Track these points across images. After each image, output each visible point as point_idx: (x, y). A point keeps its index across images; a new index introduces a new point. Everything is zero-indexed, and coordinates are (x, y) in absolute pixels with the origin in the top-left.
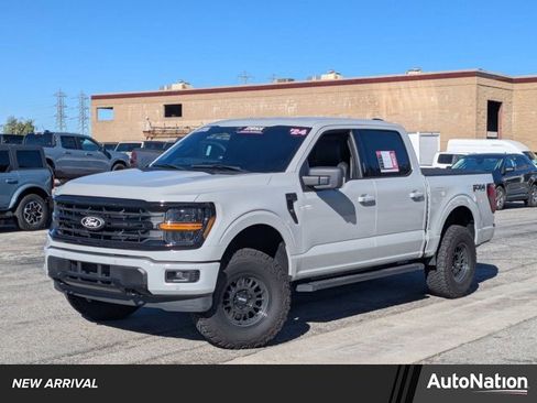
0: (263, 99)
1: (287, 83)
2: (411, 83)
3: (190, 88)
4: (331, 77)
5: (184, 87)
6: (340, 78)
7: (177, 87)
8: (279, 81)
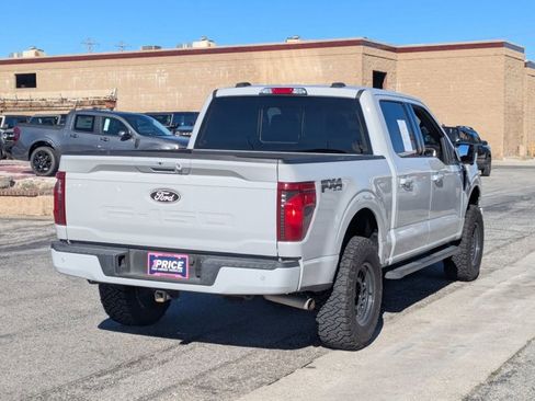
0: (130, 68)
1: (153, 51)
2: (294, 52)
3: (43, 55)
4: (203, 45)
5: (37, 54)
6: (213, 46)
7: (29, 54)
8: (144, 48)
